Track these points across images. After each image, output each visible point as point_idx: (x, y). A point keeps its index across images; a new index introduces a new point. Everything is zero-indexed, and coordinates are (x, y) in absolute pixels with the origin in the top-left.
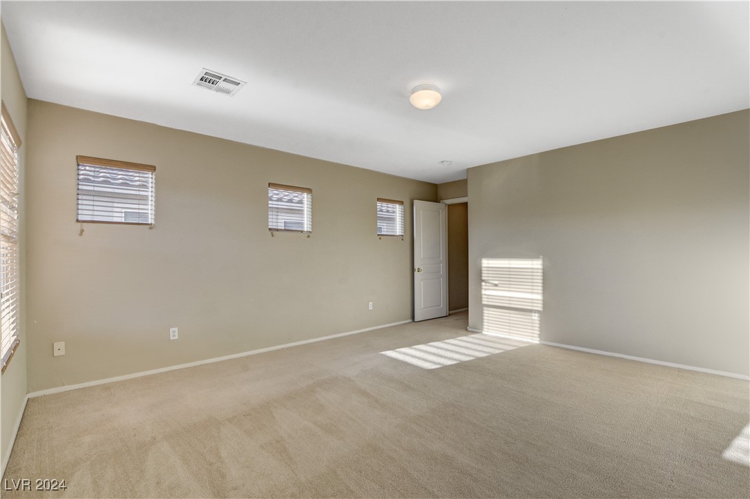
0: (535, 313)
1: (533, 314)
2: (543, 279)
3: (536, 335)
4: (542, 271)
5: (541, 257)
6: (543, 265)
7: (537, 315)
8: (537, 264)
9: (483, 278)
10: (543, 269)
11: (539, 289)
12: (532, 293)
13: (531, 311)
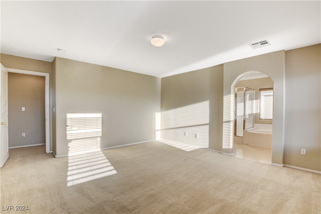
0: (99, 137)
1: (98, 138)
2: (102, 122)
3: (99, 147)
4: (101, 118)
5: (101, 112)
6: (102, 115)
7: (99, 138)
8: (99, 115)
9: (67, 125)
10: (102, 117)
11: (100, 126)
12: (97, 128)
13: (97, 137)
